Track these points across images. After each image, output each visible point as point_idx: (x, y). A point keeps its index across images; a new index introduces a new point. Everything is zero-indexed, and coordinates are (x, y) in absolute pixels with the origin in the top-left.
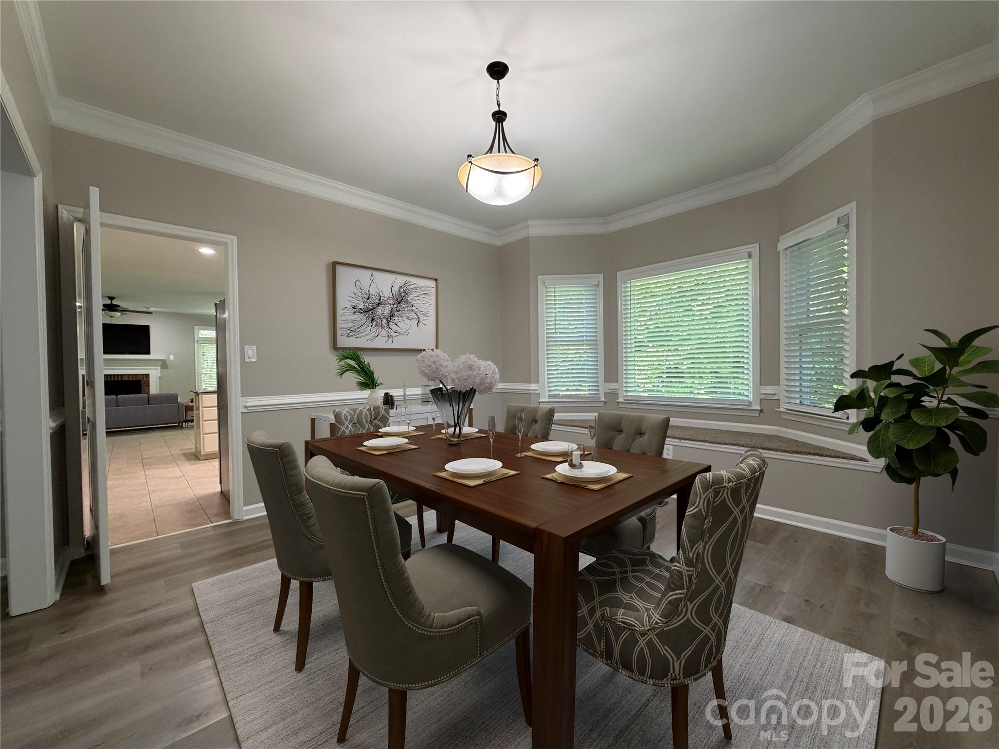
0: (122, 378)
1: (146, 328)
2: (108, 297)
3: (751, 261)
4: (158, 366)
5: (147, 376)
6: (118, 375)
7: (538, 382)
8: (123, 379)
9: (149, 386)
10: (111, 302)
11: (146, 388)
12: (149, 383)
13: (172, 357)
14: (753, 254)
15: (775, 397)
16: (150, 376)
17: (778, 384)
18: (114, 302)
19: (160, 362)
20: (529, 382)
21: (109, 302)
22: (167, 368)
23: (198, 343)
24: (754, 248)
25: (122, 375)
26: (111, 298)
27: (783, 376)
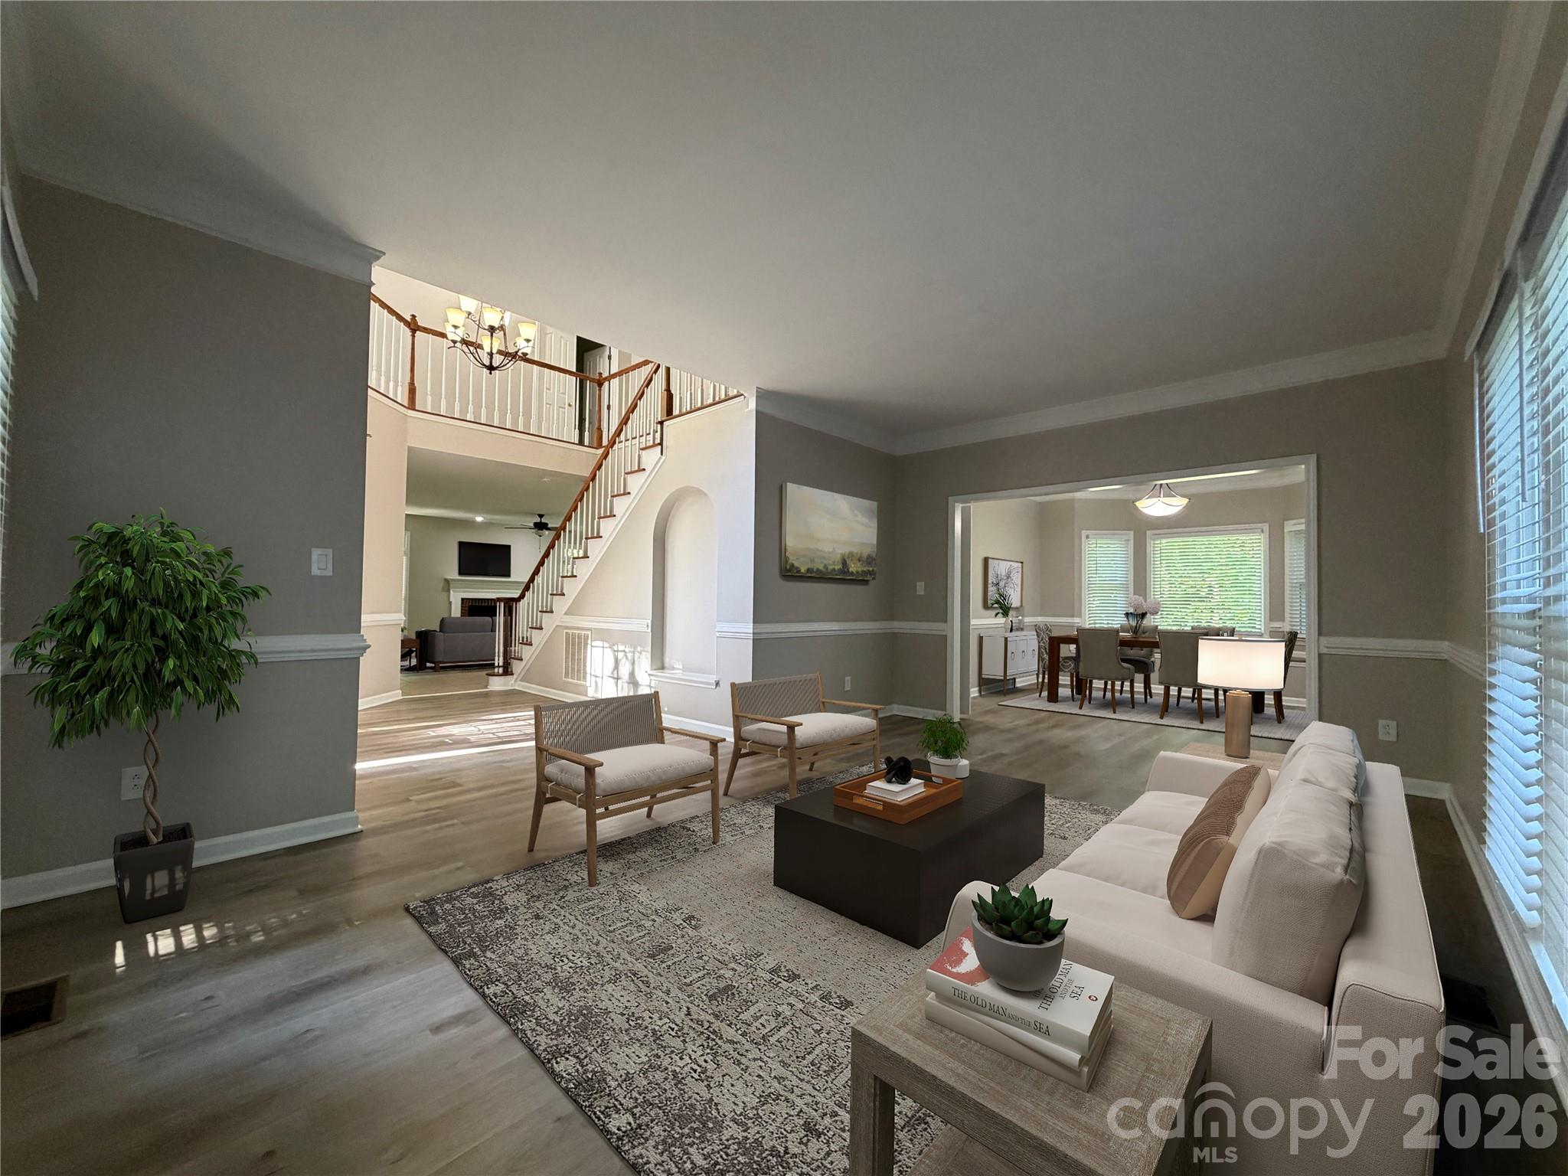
1: (507, 549)
3: (1262, 535)
7: (1081, 617)
14: (1264, 530)
15: (1281, 630)
17: (1283, 621)
18: (543, 520)
20: (1073, 616)
21: (538, 520)
24: (1266, 527)
26: (541, 516)
27: (1287, 615)
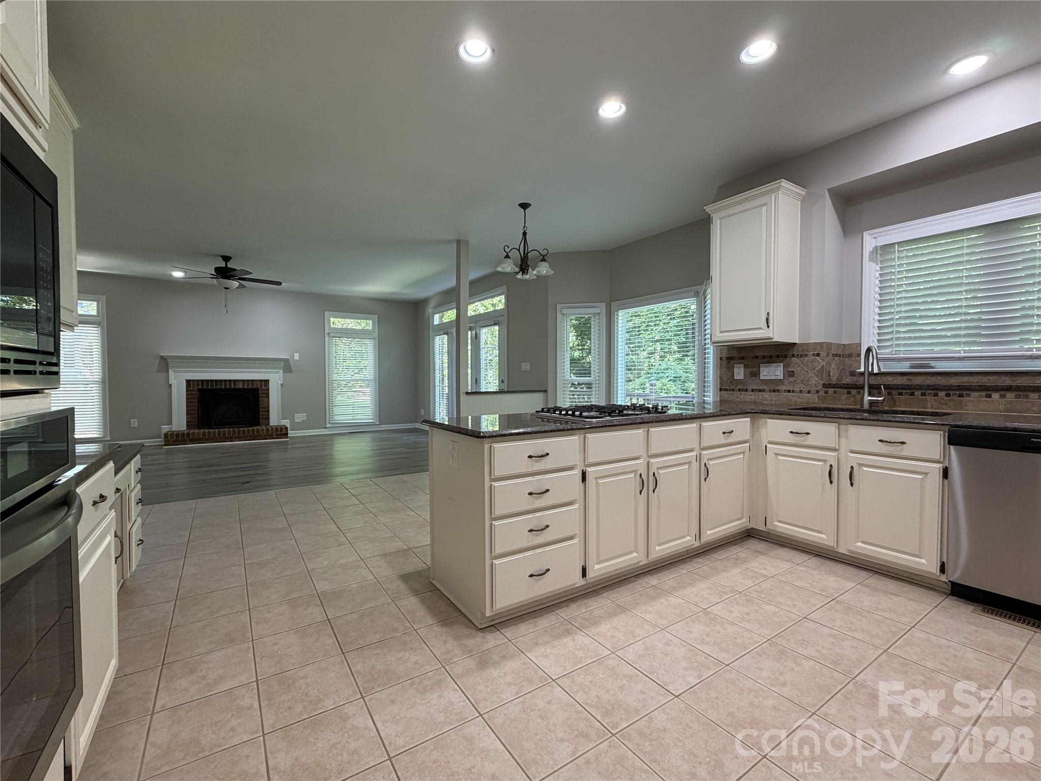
0: (235, 385)
2: (222, 256)
4: (279, 368)
5: (266, 382)
6: (230, 381)
8: (237, 387)
9: (268, 397)
10: (226, 264)
11: (266, 399)
12: (268, 393)
13: (297, 356)
16: (270, 381)
18: (230, 265)
19: (282, 363)
21: (222, 264)
22: (291, 371)
23: (329, 337)
25: (235, 381)
26: (226, 259)
